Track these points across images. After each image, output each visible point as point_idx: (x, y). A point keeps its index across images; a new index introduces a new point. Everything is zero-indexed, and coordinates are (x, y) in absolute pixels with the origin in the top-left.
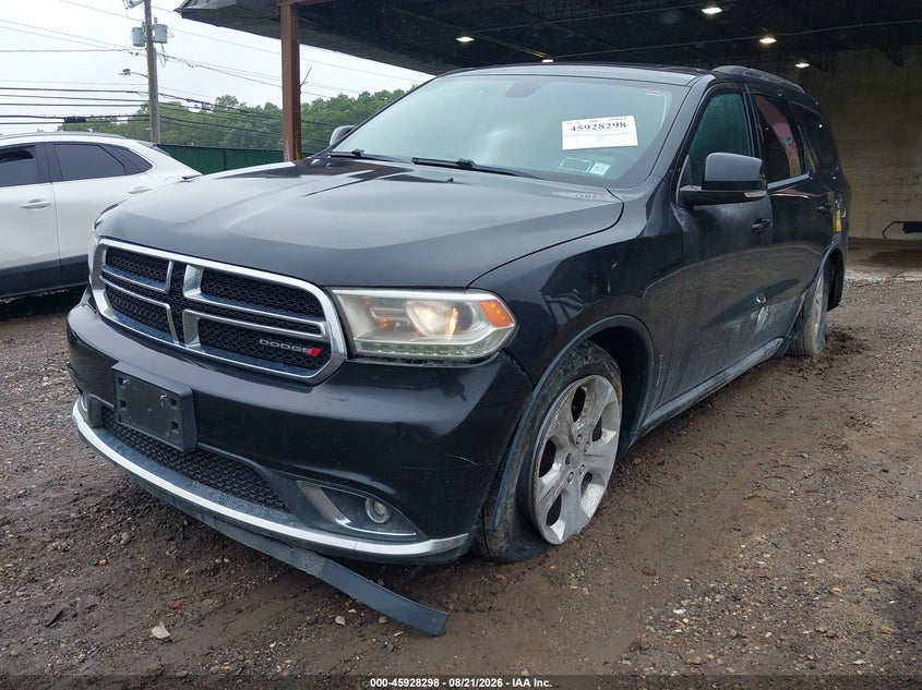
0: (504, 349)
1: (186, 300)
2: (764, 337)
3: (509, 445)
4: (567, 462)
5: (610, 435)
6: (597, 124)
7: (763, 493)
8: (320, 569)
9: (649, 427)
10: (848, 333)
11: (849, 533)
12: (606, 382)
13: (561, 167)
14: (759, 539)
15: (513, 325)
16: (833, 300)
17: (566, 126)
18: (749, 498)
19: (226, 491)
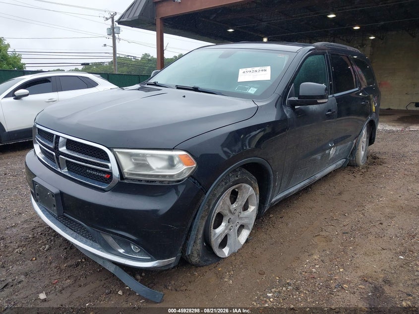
0: (191, 176)
1: (60, 152)
2: (334, 160)
3: (194, 218)
4: (229, 222)
5: (253, 209)
6: (254, 70)
7: (323, 233)
8: (113, 269)
9: (275, 202)
10: (377, 155)
11: (358, 255)
12: (248, 186)
13: (236, 89)
14: (316, 257)
15: (195, 165)
16: (371, 141)
17: (241, 71)
18: (316, 236)
19: (78, 233)
